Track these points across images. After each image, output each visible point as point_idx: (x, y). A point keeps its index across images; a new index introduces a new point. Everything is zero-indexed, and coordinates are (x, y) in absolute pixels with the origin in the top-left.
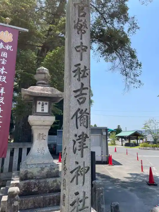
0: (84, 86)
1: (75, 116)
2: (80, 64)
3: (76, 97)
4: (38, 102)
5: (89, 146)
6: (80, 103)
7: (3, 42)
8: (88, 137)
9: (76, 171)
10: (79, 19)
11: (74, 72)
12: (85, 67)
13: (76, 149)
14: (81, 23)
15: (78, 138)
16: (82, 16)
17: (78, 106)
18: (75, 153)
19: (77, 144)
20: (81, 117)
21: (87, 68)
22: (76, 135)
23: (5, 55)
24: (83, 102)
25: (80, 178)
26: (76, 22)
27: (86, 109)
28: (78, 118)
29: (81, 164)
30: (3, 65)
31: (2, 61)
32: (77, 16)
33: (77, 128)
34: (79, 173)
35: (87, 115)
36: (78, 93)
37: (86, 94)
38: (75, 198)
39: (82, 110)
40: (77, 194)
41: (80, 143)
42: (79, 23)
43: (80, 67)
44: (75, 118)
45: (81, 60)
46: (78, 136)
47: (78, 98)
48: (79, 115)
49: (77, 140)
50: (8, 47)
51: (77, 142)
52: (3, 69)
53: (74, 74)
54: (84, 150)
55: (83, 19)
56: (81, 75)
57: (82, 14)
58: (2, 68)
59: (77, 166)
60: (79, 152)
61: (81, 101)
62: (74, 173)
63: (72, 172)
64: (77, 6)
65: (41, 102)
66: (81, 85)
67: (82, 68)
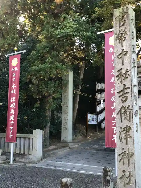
0: (126, 87)
1: (120, 113)
2: (122, 69)
3: (119, 97)
5: (132, 136)
6: (123, 102)
8: (132, 129)
9: (122, 155)
10: (119, 30)
11: (117, 76)
12: (126, 69)
13: (122, 138)
14: (122, 32)
15: (123, 130)
16: (123, 25)
17: (122, 104)
18: (121, 141)
20: (125, 112)
21: (128, 70)
22: (121, 128)
24: (126, 100)
26: (118, 34)
27: (129, 106)
28: (122, 114)
29: (126, 150)
31: (113, 64)
32: (118, 28)
33: (122, 122)
34: (125, 156)
35: (129, 110)
37: (128, 93)
38: (123, 174)
39: (125, 107)
41: (124, 133)
42: (120, 33)
43: (122, 71)
45: (123, 65)
46: (123, 128)
47: (121, 98)
48: (123, 111)
49: (122, 131)
51: (122, 133)
53: (118, 78)
54: (129, 139)
55: (123, 28)
56: (123, 78)
59: (124, 151)
61: (124, 100)
63: (119, 155)
64: (118, 19)
66: (123, 86)
67: (124, 71)
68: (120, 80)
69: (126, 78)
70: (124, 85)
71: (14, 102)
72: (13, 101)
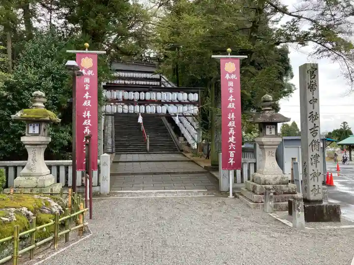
0: (316, 126)
1: (311, 144)
2: (312, 112)
3: (311, 133)
4: (267, 126)
6: (314, 137)
7: (229, 73)
8: (319, 156)
10: (311, 81)
11: (310, 117)
12: (316, 113)
13: (312, 163)
14: (313, 83)
15: (314, 157)
16: (313, 78)
17: (313, 138)
18: (312, 165)
19: (313, 160)
20: (315, 144)
22: (312, 155)
23: (231, 84)
24: (315, 136)
25: (316, 178)
26: (309, 83)
27: (318, 140)
28: (313, 145)
29: (316, 171)
30: (231, 94)
31: (230, 90)
32: (310, 79)
33: (313, 151)
34: (315, 175)
36: (313, 130)
37: (317, 130)
38: (313, 188)
39: (315, 141)
40: (314, 186)
42: (311, 83)
43: (313, 113)
44: (311, 146)
45: (313, 109)
47: (312, 134)
48: (313, 143)
50: (233, 77)
52: (232, 97)
53: (309, 119)
54: (318, 163)
55: (313, 80)
56: (314, 119)
57: (313, 77)
58: (230, 96)
59: (314, 172)
60: (314, 165)
61: (314, 135)
62: (312, 175)
63: (311, 175)
64: (309, 72)
65: (269, 126)
66: (313, 125)
67: (314, 114)
68: (311, 120)
69: (316, 119)
70: (315, 124)
71: (89, 117)
72: (87, 117)
